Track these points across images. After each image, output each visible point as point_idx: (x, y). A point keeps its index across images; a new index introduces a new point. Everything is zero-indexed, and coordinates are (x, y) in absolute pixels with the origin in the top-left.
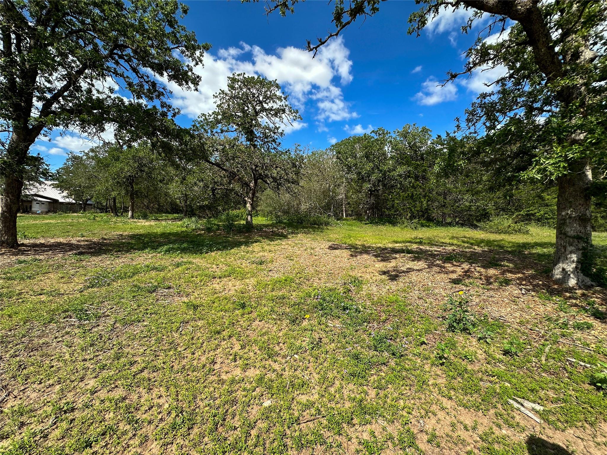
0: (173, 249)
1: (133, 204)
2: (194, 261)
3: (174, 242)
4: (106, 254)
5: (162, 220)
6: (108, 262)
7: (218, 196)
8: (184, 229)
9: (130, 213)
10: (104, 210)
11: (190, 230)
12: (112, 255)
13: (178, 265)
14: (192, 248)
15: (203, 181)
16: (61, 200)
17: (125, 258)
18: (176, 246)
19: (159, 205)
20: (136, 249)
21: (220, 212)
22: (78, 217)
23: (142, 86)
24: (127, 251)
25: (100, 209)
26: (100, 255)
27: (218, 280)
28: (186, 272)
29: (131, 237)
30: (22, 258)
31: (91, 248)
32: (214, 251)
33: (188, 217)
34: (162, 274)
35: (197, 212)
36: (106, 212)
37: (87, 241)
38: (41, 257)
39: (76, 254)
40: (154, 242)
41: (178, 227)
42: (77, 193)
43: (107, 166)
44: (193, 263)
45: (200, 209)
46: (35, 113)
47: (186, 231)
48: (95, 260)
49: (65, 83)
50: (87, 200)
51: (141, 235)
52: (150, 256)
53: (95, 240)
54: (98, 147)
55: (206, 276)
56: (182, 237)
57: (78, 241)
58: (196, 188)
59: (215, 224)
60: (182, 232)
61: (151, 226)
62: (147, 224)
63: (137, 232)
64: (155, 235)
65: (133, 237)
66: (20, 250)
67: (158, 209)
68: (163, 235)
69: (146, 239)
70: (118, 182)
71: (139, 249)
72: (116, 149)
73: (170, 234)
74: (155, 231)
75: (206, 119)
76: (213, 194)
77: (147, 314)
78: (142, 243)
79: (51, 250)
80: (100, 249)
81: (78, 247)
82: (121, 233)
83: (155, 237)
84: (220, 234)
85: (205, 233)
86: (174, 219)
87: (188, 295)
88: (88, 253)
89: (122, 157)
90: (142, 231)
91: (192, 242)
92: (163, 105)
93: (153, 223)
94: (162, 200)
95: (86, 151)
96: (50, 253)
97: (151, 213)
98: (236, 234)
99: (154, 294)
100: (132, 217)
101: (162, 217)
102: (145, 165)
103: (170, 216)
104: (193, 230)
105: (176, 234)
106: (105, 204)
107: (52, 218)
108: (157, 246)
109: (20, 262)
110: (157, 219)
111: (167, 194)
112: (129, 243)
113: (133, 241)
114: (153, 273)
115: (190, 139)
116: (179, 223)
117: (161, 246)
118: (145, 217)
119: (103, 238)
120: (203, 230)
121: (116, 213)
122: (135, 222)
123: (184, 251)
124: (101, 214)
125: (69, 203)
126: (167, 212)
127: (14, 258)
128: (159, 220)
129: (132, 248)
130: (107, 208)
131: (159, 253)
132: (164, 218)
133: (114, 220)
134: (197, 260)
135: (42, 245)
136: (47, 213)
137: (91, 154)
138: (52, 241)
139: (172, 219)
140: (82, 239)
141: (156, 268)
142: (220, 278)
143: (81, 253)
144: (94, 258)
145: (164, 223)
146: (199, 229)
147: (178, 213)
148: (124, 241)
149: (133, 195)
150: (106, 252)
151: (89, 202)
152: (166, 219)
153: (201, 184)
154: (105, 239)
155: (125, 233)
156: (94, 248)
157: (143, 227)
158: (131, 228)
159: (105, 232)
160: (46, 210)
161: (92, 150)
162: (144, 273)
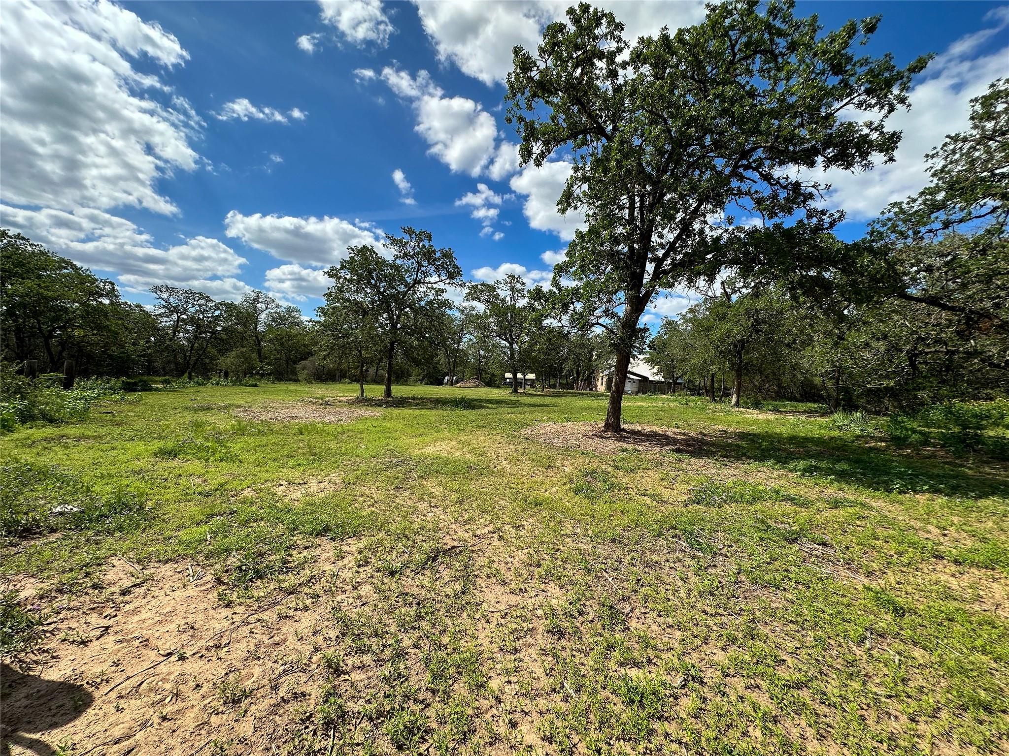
0: (816, 468)
1: (739, 384)
2: (874, 504)
3: (818, 456)
4: (708, 457)
5: (786, 412)
6: (714, 471)
7: (923, 368)
8: (835, 433)
9: (734, 399)
10: (696, 391)
11: (849, 437)
12: (716, 460)
13: (836, 504)
14: (862, 474)
15: (885, 337)
16: (651, 378)
17: (736, 468)
18: (823, 464)
19: (779, 386)
20: (750, 458)
21: (922, 404)
22: (668, 400)
23: (775, 196)
24: (738, 459)
25: (691, 390)
26: (701, 457)
27: (953, 568)
28: (858, 523)
29: (739, 436)
30: (625, 446)
31: (689, 445)
32: (922, 492)
33: (844, 410)
34: (804, 514)
35: (862, 401)
36: (699, 395)
37: (684, 434)
38: (640, 448)
39: (673, 451)
40: (779, 450)
41: (821, 427)
42: (668, 369)
43: (708, 329)
44: (871, 508)
45: (867, 395)
46: (647, 278)
47: (840, 438)
48: (697, 463)
49: (678, 231)
50: (677, 378)
51: (754, 435)
52: (776, 473)
53: (692, 434)
54: (697, 305)
55: (913, 545)
56: (833, 448)
57: (674, 433)
58: (866, 355)
59: (914, 431)
60: (832, 438)
61: (769, 421)
62: (761, 417)
63: (748, 428)
64: (779, 438)
65: (743, 436)
66: (622, 436)
67: (777, 393)
68: (793, 439)
69: (764, 444)
70: (721, 352)
71: (756, 458)
72: (722, 304)
73: (806, 439)
74: (778, 431)
75: (902, 211)
76: (913, 365)
77: (790, 579)
78: (758, 449)
79: (648, 440)
80: (700, 448)
81: (674, 441)
82: (725, 428)
83: (779, 442)
84: (933, 456)
85: (888, 447)
86: (810, 412)
87: (869, 574)
88: (687, 452)
89: (730, 314)
90: (755, 429)
91: (857, 461)
92: (811, 214)
93: (771, 416)
94: (786, 379)
95: (684, 313)
96: (647, 444)
97: (764, 399)
98: (987, 463)
99: (796, 546)
100: (737, 404)
101: (785, 406)
102: (764, 322)
103: (802, 406)
104: (858, 437)
105: (819, 442)
106: (697, 383)
107: (644, 400)
108: (786, 458)
109: (623, 451)
110: (776, 410)
111: (795, 367)
112: (738, 446)
113: (744, 444)
114: (788, 507)
115: (871, 261)
116: (823, 420)
117: (793, 459)
118: (757, 405)
119: (701, 433)
120: (881, 440)
121: (713, 396)
122: (741, 412)
123: (843, 476)
124: (693, 397)
125: (659, 382)
126: (793, 399)
127: (618, 444)
128: (781, 412)
129: (744, 455)
130: (700, 389)
131: (791, 471)
132: (789, 409)
133: (711, 407)
134: (879, 502)
135: (639, 433)
136: (637, 393)
137: (689, 315)
138: (648, 429)
139: (805, 412)
140: (679, 431)
141: (792, 500)
142: (956, 562)
143: (678, 451)
144: (694, 460)
145: (790, 417)
146: (872, 438)
147: (815, 402)
148: (730, 441)
149: (741, 370)
150: (709, 454)
151: (679, 381)
152: (792, 412)
153: (882, 346)
154: (705, 435)
155: (731, 430)
156: (693, 445)
157: (756, 421)
158: (738, 422)
159: (703, 424)
160: (636, 390)
161: (691, 311)
162: (771, 502)
